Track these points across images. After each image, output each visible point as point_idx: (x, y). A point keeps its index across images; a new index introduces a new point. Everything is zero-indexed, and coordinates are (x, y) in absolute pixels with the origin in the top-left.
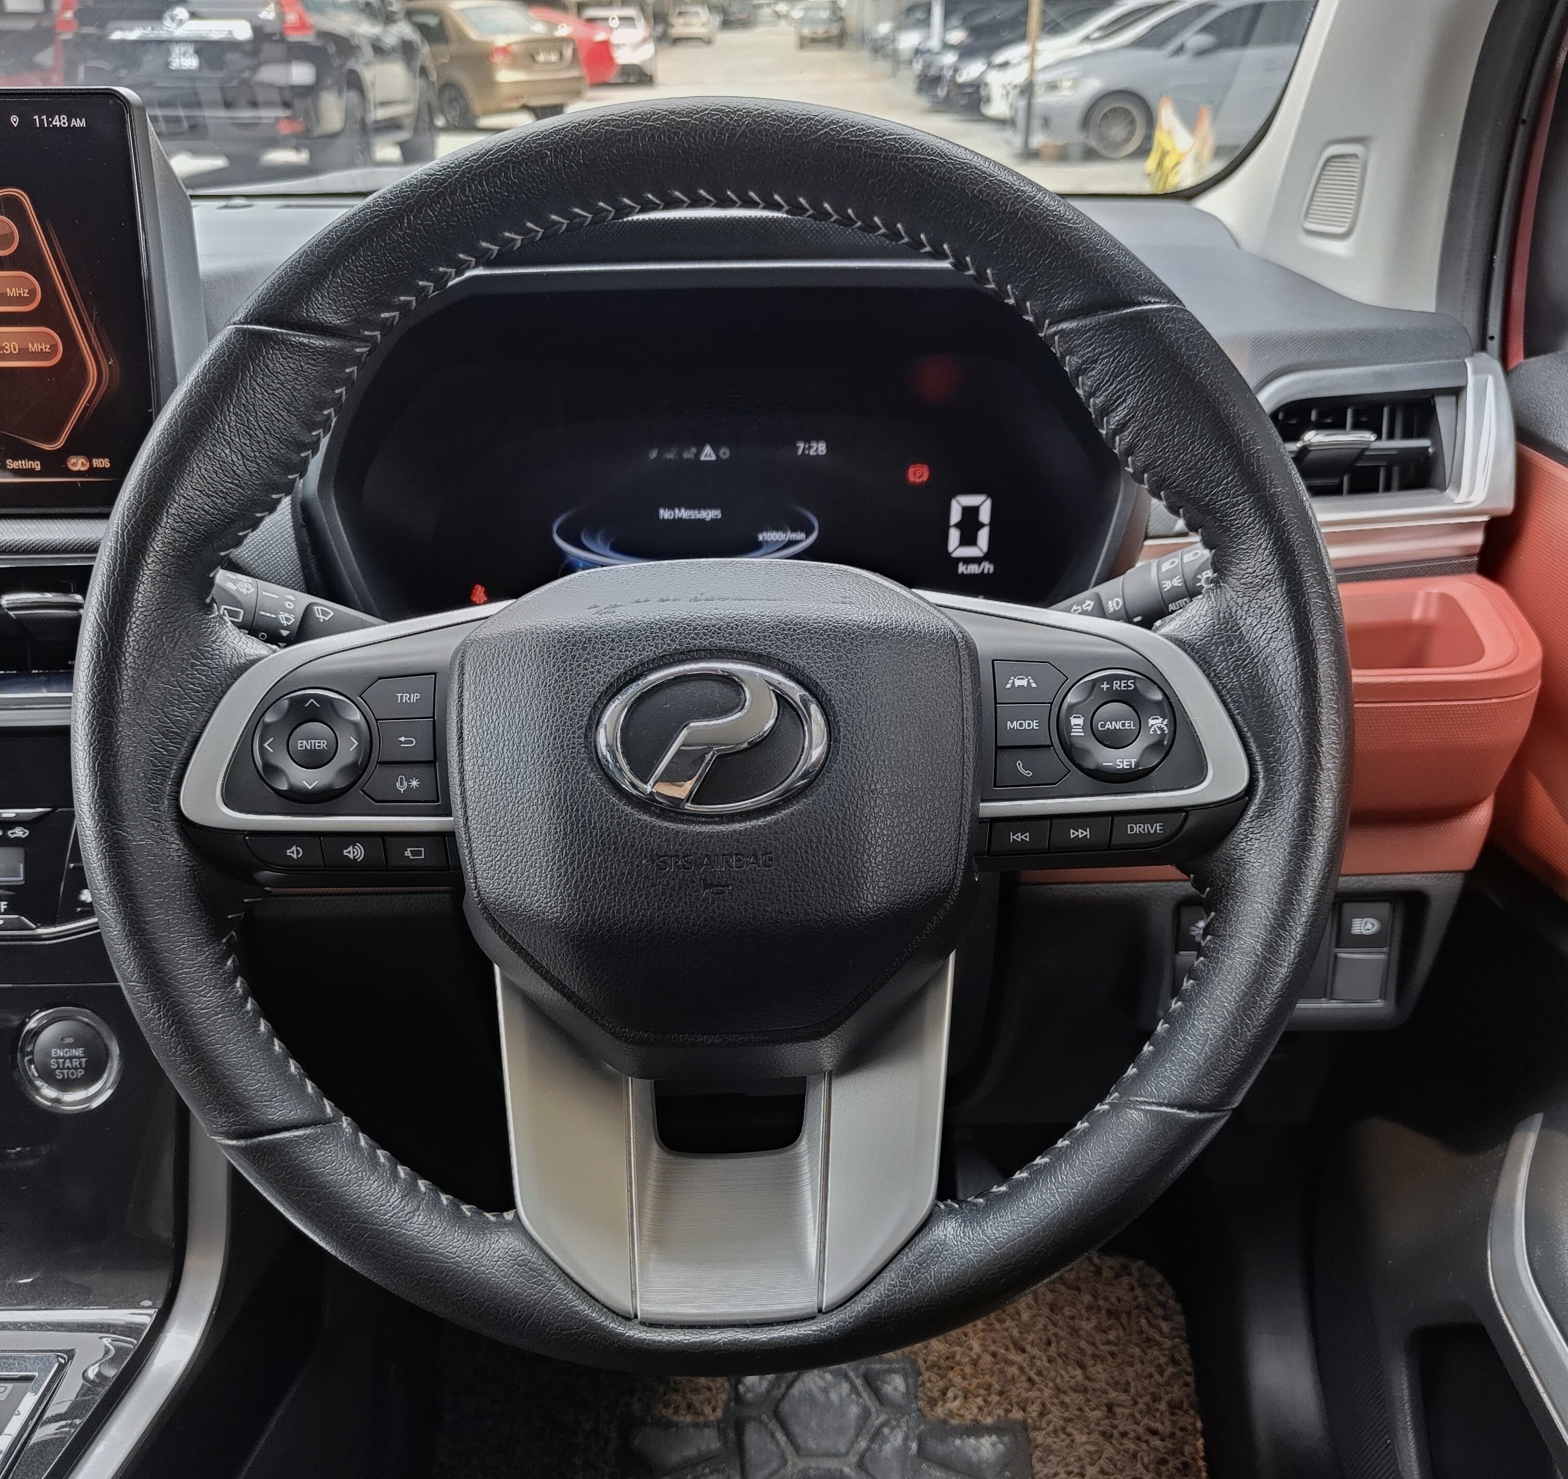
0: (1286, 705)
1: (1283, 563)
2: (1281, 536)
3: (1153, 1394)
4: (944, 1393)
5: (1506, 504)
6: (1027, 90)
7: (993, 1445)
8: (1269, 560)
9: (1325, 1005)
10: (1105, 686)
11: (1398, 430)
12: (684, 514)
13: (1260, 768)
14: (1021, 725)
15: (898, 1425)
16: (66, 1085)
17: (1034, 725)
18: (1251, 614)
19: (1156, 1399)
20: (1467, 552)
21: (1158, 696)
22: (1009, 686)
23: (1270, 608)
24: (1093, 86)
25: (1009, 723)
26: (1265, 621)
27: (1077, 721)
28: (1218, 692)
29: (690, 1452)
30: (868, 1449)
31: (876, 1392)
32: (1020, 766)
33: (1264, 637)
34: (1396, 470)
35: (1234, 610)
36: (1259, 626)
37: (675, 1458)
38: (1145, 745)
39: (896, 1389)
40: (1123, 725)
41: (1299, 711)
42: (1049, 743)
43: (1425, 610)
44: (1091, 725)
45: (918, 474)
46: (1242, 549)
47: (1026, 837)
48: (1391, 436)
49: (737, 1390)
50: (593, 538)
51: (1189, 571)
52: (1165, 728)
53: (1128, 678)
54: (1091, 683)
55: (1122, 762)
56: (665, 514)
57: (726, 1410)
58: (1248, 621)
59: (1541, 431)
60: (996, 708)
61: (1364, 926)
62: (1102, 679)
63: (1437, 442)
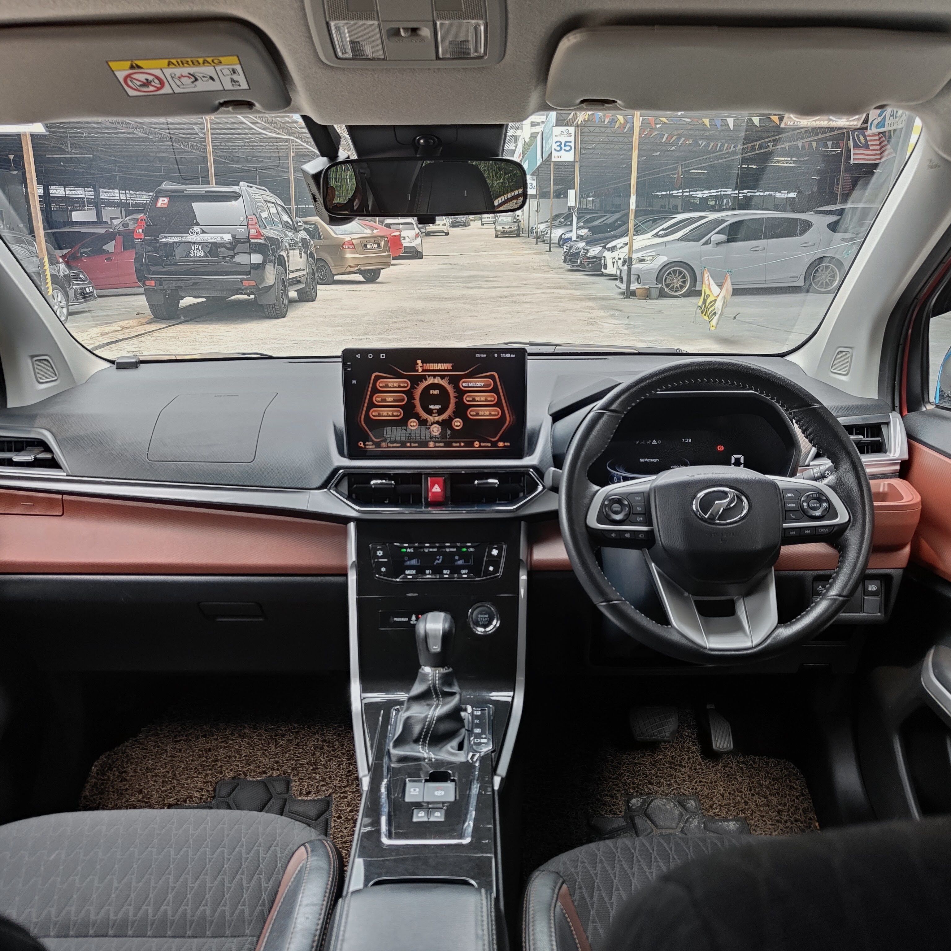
0: (857, 500)
1: (853, 466)
3: (796, 807)
4: (711, 806)
5: (906, 457)
6: (628, 262)
7: (734, 824)
8: (849, 465)
9: (861, 614)
10: (811, 496)
11: (869, 435)
12: (647, 460)
13: (851, 515)
14: (791, 505)
15: (695, 818)
16: (485, 626)
17: (794, 505)
18: (845, 478)
19: (797, 808)
20: (895, 472)
21: (825, 498)
22: (787, 496)
23: (851, 477)
24: (663, 259)
25: (788, 505)
27: (805, 504)
28: (839, 497)
29: (615, 826)
30: (684, 826)
31: (684, 807)
32: (791, 515)
33: (850, 484)
34: (870, 447)
35: (841, 477)
36: (848, 481)
37: (609, 828)
38: (822, 510)
39: (692, 805)
40: (816, 505)
41: (860, 501)
42: (798, 509)
43: (884, 488)
44: (808, 505)
45: (720, 448)
46: (843, 463)
47: (794, 533)
48: (867, 437)
49: (629, 806)
50: (619, 468)
51: (822, 472)
52: (827, 506)
53: (816, 494)
54: (807, 495)
55: (817, 514)
56: (641, 460)
57: (625, 813)
58: (845, 480)
59: (915, 435)
60: (784, 501)
61: (872, 588)
62: (810, 494)
63: (883, 438)
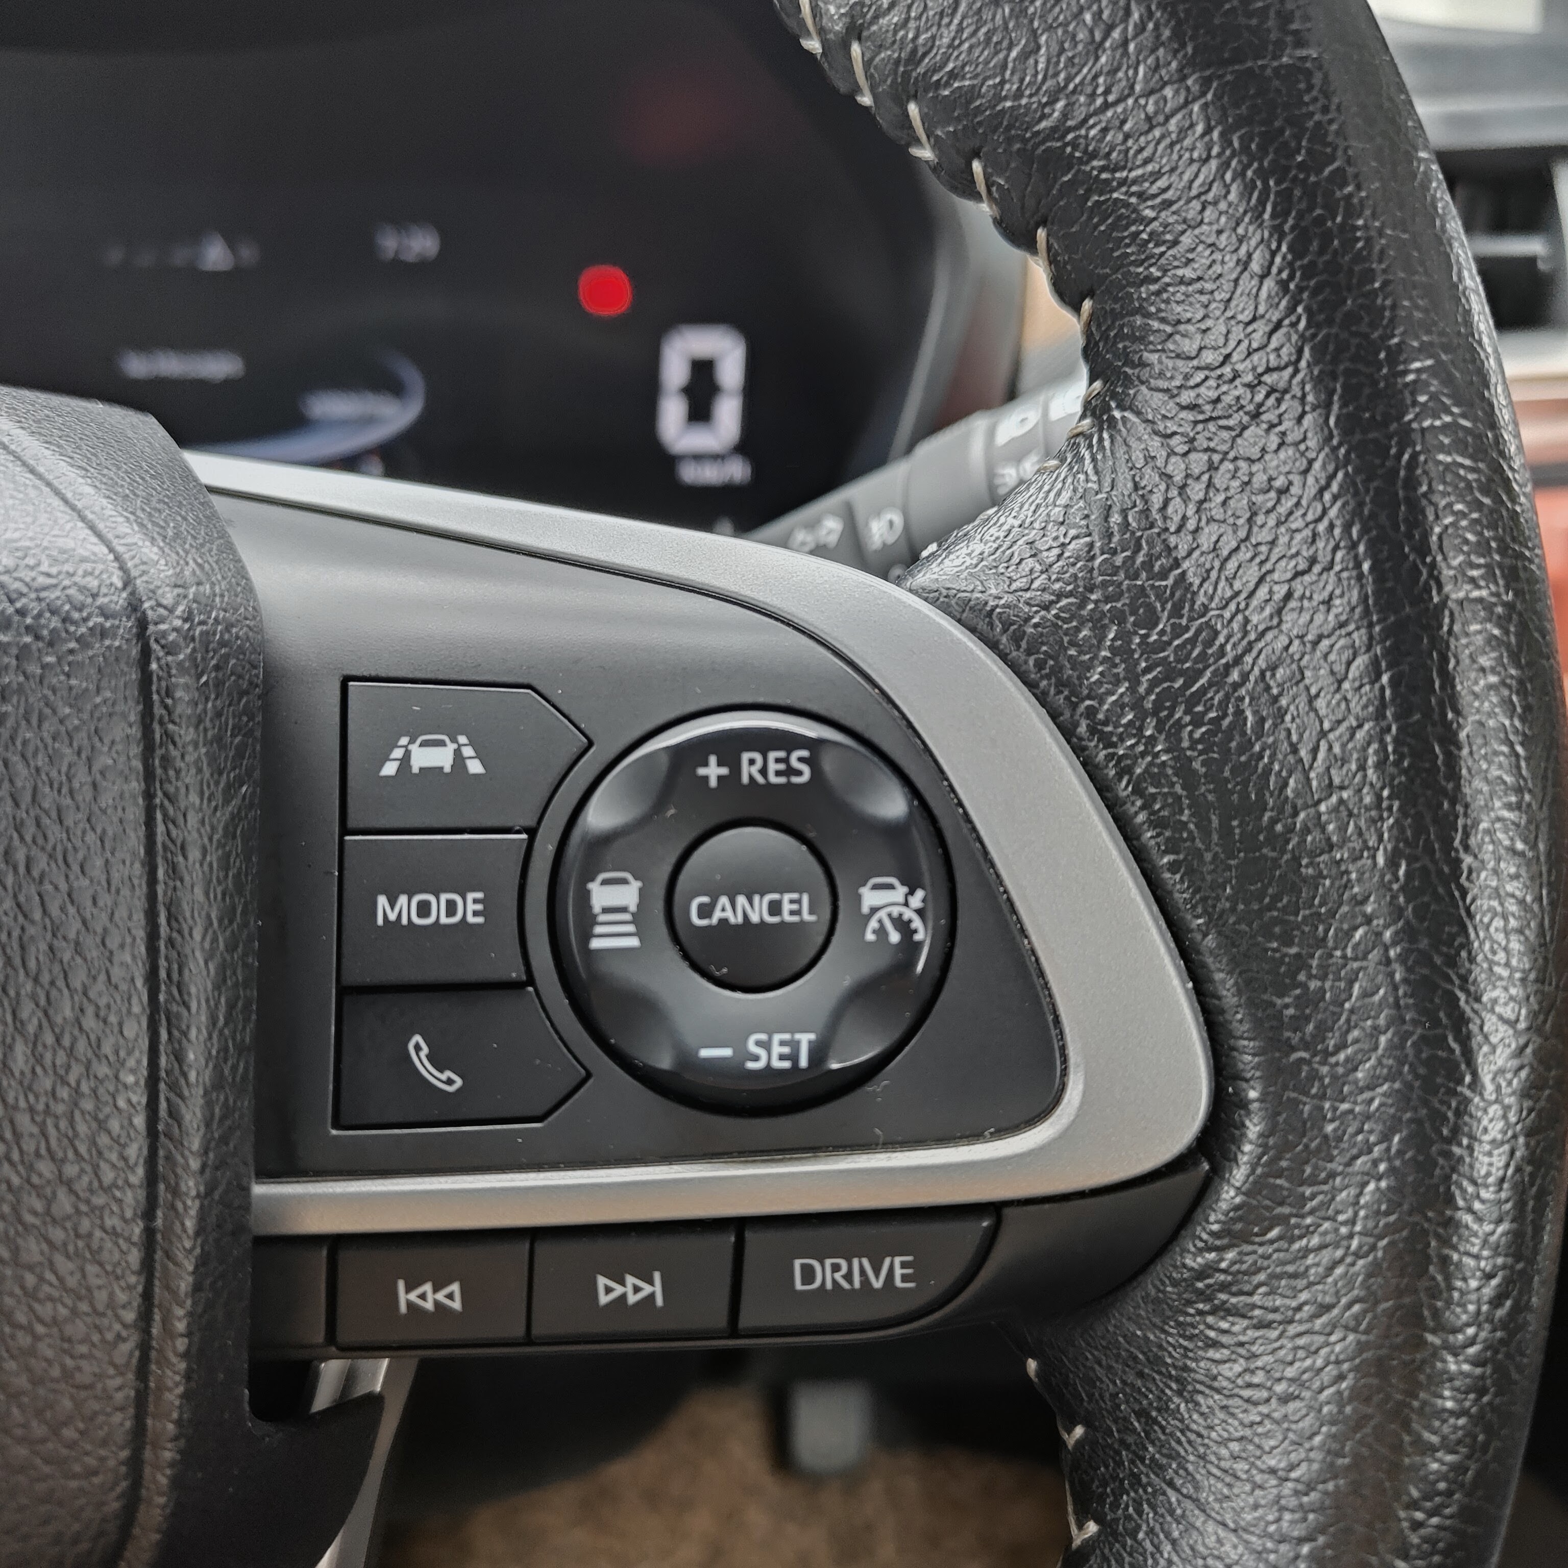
0: (1344, 841)
1: (1330, 322)
2: (1320, 221)
8: (1275, 316)
10: (713, 771)
14: (424, 909)
17: (469, 908)
18: (1218, 513)
21: (895, 807)
22: (390, 769)
23: (1283, 492)
25: (382, 901)
26: (1263, 536)
27: (616, 896)
28: (1103, 789)
32: (419, 1052)
33: (1263, 592)
35: (1156, 500)
36: (1245, 554)
38: (847, 982)
40: (775, 908)
41: (1393, 863)
42: (515, 974)
44: (664, 910)
46: (1182, 281)
52: (917, 923)
53: (789, 741)
54: (664, 761)
55: (766, 1045)
58: (1206, 540)
60: (342, 843)
62: (701, 747)
